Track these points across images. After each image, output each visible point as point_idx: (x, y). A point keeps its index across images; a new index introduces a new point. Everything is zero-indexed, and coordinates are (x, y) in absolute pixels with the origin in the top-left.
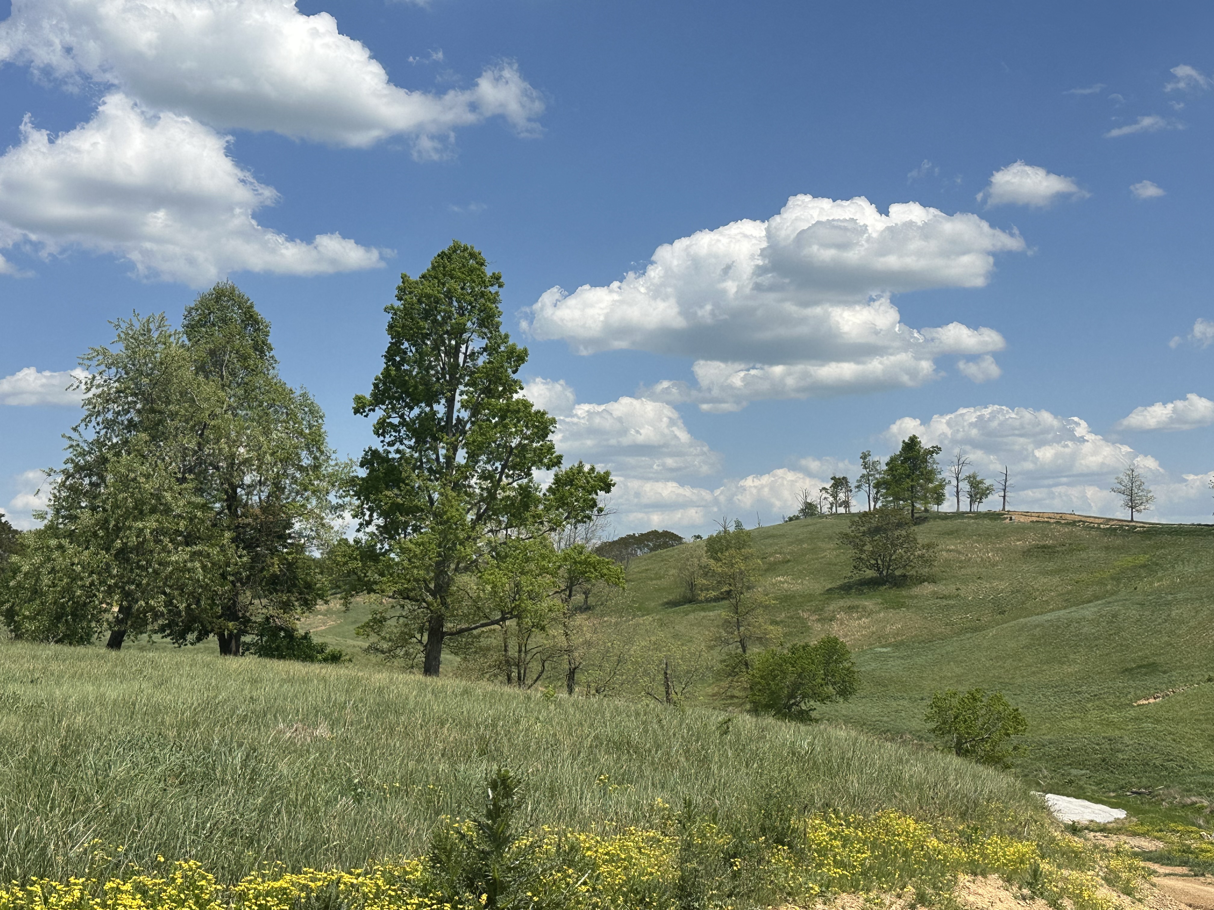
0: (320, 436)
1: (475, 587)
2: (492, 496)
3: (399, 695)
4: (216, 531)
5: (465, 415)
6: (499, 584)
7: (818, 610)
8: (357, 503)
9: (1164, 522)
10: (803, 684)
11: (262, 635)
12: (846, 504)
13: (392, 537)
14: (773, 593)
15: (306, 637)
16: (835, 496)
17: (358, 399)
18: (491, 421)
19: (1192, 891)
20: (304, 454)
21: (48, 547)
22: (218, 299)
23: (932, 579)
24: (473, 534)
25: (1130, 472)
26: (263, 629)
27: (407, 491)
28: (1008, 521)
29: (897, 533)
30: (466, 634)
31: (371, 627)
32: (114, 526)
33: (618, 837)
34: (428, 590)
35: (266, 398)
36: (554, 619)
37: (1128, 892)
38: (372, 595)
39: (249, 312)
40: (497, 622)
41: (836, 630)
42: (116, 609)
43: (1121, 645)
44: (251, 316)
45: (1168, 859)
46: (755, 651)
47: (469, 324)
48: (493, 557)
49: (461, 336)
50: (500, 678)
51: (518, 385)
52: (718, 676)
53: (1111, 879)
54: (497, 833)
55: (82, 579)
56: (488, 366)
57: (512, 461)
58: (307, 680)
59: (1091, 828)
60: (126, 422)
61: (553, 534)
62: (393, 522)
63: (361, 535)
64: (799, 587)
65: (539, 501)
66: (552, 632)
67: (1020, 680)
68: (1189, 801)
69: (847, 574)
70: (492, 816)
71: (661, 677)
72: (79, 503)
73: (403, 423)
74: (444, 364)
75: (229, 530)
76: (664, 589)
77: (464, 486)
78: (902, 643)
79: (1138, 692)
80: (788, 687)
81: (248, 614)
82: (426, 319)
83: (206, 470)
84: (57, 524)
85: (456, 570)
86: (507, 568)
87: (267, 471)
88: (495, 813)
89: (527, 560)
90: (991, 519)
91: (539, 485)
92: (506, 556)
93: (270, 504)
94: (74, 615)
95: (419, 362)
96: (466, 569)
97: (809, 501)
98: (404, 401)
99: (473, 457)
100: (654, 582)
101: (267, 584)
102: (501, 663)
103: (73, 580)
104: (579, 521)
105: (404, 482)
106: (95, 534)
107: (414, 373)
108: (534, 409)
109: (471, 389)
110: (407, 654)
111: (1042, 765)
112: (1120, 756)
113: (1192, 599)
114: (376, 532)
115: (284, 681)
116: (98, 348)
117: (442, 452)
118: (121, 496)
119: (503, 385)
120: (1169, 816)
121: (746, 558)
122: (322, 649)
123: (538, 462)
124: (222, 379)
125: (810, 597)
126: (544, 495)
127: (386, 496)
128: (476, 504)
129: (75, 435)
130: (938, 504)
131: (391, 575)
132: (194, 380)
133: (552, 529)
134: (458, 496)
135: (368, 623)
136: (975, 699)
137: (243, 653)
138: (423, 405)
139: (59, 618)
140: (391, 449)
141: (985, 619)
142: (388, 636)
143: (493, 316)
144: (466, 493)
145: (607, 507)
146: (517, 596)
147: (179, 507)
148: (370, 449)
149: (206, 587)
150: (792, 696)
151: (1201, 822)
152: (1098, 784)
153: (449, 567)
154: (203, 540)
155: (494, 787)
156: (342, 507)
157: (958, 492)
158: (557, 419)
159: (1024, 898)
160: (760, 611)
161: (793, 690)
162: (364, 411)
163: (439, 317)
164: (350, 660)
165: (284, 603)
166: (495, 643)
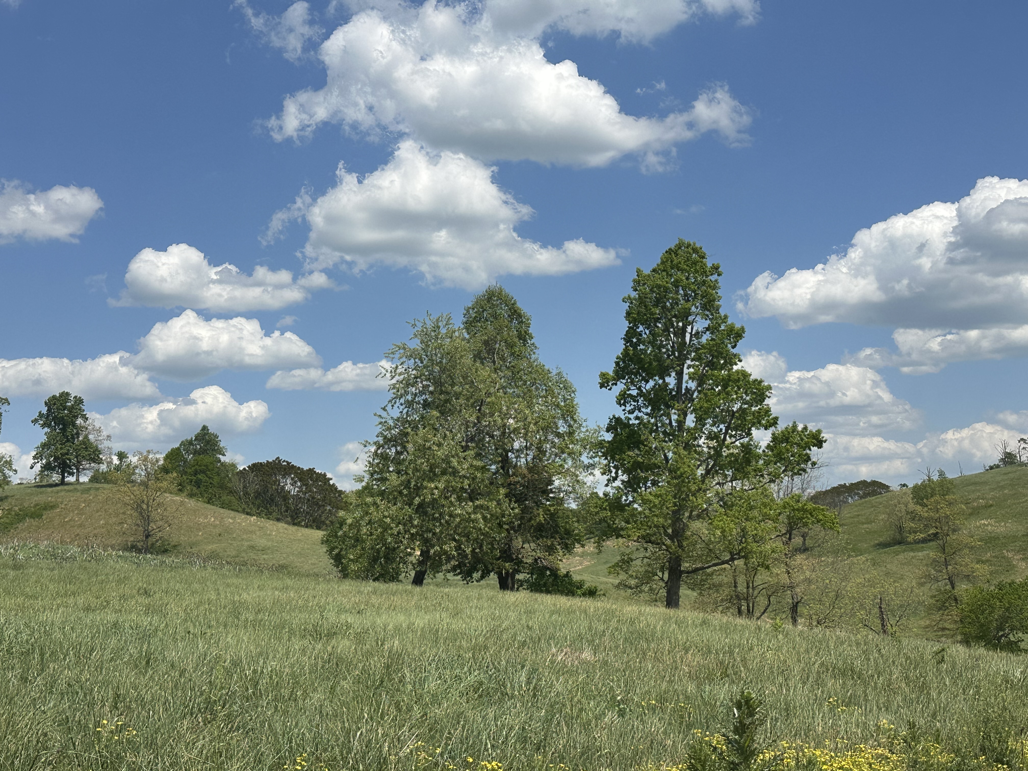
0: (573, 407)
1: (707, 532)
2: (718, 453)
3: (648, 625)
4: (493, 488)
5: (692, 385)
6: (727, 529)
7: (1022, 550)
8: (605, 462)
10: (1011, 618)
11: (532, 574)
13: (635, 491)
14: (978, 535)
15: (567, 575)
17: (603, 375)
18: (715, 390)
20: (560, 423)
21: (366, 504)
22: (489, 299)
24: (703, 487)
26: (533, 568)
27: (646, 451)
30: (701, 572)
31: (621, 566)
32: (414, 485)
33: (850, 753)
34: (667, 534)
35: (529, 378)
36: (776, 559)
38: (620, 540)
39: (514, 309)
40: (726, 562)
42: (418, 553)
44: (515, 311)
46: (962, 587)
47: (693, 309)
48: (721, 506)
49: (687, 319)
50: (731, 610)
51: (738, 358)
52: (929, 610)
54: (744, 747)
55: (392, 528)
56: (711, 343)
57: (734, 423)
58: (570, 611)
60: (422, 402)
61: (772, 485)
62: (635, 477)
63: (609, 489)
64: (1002, 529)
65: (759, 457)
66: (775, 571)
70: (737, 731)
71: (876, 610)
72: (388, 468)
73: (641, 394)
74: (673, 343)
75: (504, 487)
76: (875, 532)
77: (694, 445)
80: (996, 620)
81: (520, 556)
82: (656, 305)
83: (484, 438)
84: (372, 485)
85: (690, 517)
86: (734, 515)
87: (532, 437)
88: (741, 729)
89: (751, 508)
91: (758, 443)
92: (732, 505)
93: (535, 465)
94: (387, 558)
95: (652, 343)
96: (699, 516)
97: (1008, 451)
98: (641, 375)
99: (700, 421)
100: (865, 526)
101: (534, 532)
102: (732, 597)
103: (385, 530)
104: (796, 474)
105: (643, 444)
106: (400, 493)
107: (649, 352)
108: (752, 378)
109: (697, 363)
110: (651, 589)
114: (621, 486)
115: (552, 613)
116: (400, 344)
117: (674, 417)
118: (419, 462)
119: (725, 358)
121: (950, 504)
122: (580, 585)
123: (757, 423)
124: (494, 364)
125: (1012, 539)
126: (764, 451)
127: (629, 456)
128: (704, 461)
129: (384, 414)
131: (635, 522)
132: (473, 365)
133: (772, 481)
134: (689, 454)
135: (618, 563)
137: (518, 589)
138: (657, 378)
139: (375, 560)
140: (632, 416)
142: (634, 574)
143: (714, 300)
144: (695, 451)
145: (820, 461)
146: (744, 539)
147: (464, 469)
148: (614, 416)
149: (486, 535)
150: (1000, 628)
153: (684, 514)
154: (483, 495)
155: (739, 708)
156: (593, 466)
158: (772, 385)
160: (966, 551)
161: (1001, 623)
162: (608, 386)
163: (668, 304)
164: (604, 595)
165: (548, 547)
166: (726, 580)
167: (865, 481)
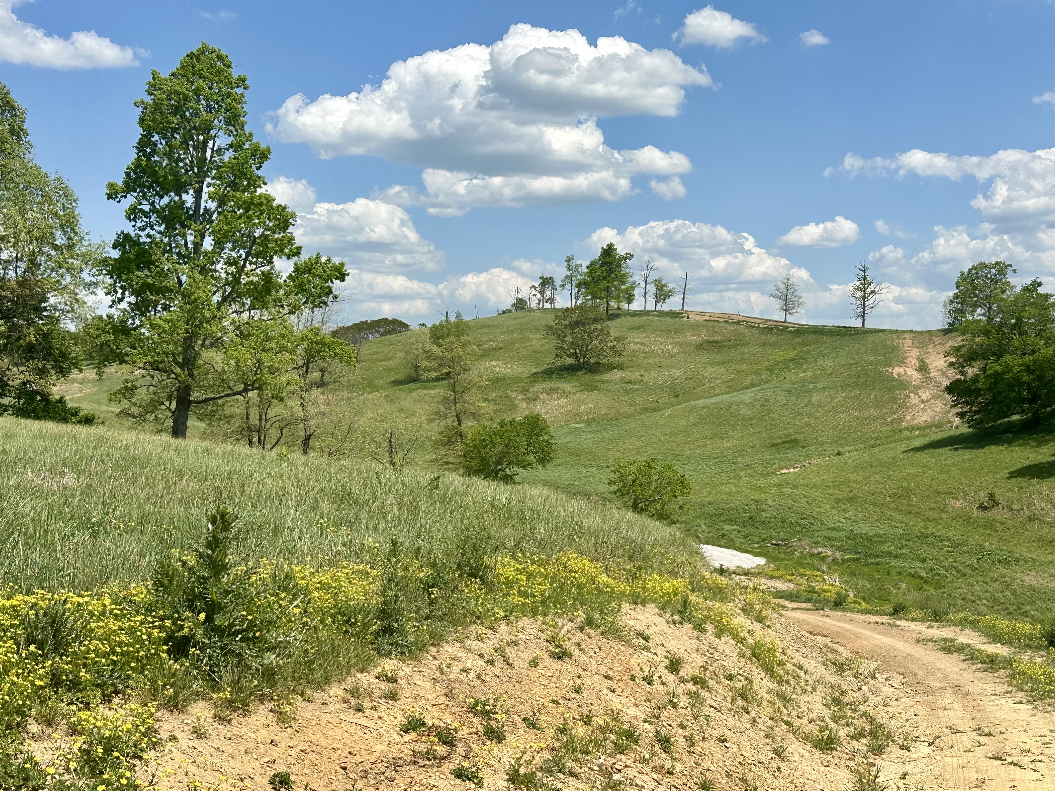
0: (74, 218)
1: (220, 362)
2: (237, 280)
3: (144, 452)
5: (212, 205)
6: (242, 359)
7: (525, 391)
8: (110, 281)
9: (811, 323)
10: (509, 453)
11: (19, 398)
12: (551, 300)
13: (143, 314)
14: (486, 375)
15: (61, 401)
16: (542, 293)
17: (111, 186)
18: (236, 213)
19: (812, 621)
20: (58, 234)
23: (621, 367)
24: (219, 314)
25: (785, 281)
26: (20, 392)
27: (157, 272)
28: (685, 319)
29: (593, 327)
30: (211, 402)
31: (123, 394)
33: (331, 569)
34: (177, 363)
35: (22, 180)
36: (293, 393)
37: (760, 619)
38: (124, 365)
39: (6, 98)
40: (240, 393)
41: (538, 408)
43: (771, 425)
44: (8, 102)
45: (796, 597)
46: (469, 425)
47: (216, 122)
48: (237, 335)
49: (208, 133)
50: (241, 441)
51: (262, 181)
52: (436, 445)
53: (747, 610)
54: (216, 561)
56: (234, 161)
57: (255, 250)
58: (56, 438)
59: (737, 572)
61: (292, 317)
62: (143, 300)
63: (113, 311)
64: (509, 371)
65: (279, 287)
66: (290, 403)
67: (688, 452)
68: (816, 551)
69: (550, 360)
70: (211, 547)
71: (386, 444)
73: (154, 210)
74: (192, 157)
76: (392, 369)
77: (211, 270)
78: (593, 420)
79: (782, 463)
80: (496, 455)
81: (5, 379)
82: (174, 114)
85: (203, 345)
86: (250, 346)
87: (24, 248)
88: (214, 544)
89: (269, 339)
90: (671, 317)
91: (280, 272)
92: (249, 335)
93: (26, 280)
95: (169, 155)
96: (212, 345)
97: (520, 297)
98: (154, 190)
99: (219, 244)
100: (383, 363)
101: (23, 352)
102: (243, 429)
104: (316, 306)
105: (154, 265)
107: (164, 164)
108: (275, 204)
109: (218, 182)
110: (156, 418)
111: (702, 522)
112: (764, 514)
113: (829, 388)
114: (128, 309)
115: (35, 437)
117: (190, 238)
119: (248, 179)
120: (800, 563)
121: (464, 345)
122: (76, 412)
123: (280, 251)
125: (516, 380)
126: (285, 281)
127: (138, 277)
128: (221, 287)
130: (629, 303)
131: (142, 348)
133: (291, 312)
134: (205, 279)
135: (120, 390)
136: (650, 467)
138: (172, 194)
140: (142, 234)
141: (662, 401)
142: (138, 402)
143: (239, 116)
144: (212, 276)
145: (342, 295)
146: (259, 371)
148: (122, 232)
150: (499, 463)
151: (825, 568)
152: (745, 537)
153: (196, 342)
155: (214, 522)
156: (95, 284)
157: (645, 293)
158: (297, 214)
159: (674, 623)
160: (474, 390)
161: (500, 458)
162: (117, 197)
163: (187, 113)
164: (103, 423)
165: (40, 369)
166: (238, 411)
167: (386, 319)
